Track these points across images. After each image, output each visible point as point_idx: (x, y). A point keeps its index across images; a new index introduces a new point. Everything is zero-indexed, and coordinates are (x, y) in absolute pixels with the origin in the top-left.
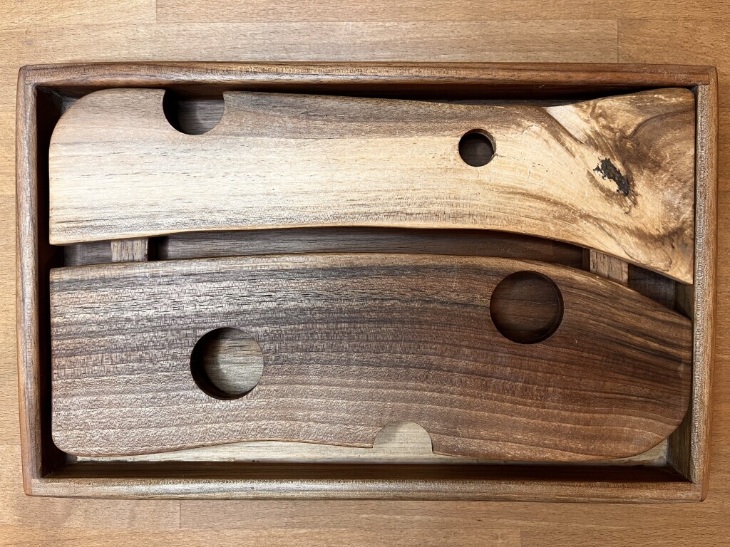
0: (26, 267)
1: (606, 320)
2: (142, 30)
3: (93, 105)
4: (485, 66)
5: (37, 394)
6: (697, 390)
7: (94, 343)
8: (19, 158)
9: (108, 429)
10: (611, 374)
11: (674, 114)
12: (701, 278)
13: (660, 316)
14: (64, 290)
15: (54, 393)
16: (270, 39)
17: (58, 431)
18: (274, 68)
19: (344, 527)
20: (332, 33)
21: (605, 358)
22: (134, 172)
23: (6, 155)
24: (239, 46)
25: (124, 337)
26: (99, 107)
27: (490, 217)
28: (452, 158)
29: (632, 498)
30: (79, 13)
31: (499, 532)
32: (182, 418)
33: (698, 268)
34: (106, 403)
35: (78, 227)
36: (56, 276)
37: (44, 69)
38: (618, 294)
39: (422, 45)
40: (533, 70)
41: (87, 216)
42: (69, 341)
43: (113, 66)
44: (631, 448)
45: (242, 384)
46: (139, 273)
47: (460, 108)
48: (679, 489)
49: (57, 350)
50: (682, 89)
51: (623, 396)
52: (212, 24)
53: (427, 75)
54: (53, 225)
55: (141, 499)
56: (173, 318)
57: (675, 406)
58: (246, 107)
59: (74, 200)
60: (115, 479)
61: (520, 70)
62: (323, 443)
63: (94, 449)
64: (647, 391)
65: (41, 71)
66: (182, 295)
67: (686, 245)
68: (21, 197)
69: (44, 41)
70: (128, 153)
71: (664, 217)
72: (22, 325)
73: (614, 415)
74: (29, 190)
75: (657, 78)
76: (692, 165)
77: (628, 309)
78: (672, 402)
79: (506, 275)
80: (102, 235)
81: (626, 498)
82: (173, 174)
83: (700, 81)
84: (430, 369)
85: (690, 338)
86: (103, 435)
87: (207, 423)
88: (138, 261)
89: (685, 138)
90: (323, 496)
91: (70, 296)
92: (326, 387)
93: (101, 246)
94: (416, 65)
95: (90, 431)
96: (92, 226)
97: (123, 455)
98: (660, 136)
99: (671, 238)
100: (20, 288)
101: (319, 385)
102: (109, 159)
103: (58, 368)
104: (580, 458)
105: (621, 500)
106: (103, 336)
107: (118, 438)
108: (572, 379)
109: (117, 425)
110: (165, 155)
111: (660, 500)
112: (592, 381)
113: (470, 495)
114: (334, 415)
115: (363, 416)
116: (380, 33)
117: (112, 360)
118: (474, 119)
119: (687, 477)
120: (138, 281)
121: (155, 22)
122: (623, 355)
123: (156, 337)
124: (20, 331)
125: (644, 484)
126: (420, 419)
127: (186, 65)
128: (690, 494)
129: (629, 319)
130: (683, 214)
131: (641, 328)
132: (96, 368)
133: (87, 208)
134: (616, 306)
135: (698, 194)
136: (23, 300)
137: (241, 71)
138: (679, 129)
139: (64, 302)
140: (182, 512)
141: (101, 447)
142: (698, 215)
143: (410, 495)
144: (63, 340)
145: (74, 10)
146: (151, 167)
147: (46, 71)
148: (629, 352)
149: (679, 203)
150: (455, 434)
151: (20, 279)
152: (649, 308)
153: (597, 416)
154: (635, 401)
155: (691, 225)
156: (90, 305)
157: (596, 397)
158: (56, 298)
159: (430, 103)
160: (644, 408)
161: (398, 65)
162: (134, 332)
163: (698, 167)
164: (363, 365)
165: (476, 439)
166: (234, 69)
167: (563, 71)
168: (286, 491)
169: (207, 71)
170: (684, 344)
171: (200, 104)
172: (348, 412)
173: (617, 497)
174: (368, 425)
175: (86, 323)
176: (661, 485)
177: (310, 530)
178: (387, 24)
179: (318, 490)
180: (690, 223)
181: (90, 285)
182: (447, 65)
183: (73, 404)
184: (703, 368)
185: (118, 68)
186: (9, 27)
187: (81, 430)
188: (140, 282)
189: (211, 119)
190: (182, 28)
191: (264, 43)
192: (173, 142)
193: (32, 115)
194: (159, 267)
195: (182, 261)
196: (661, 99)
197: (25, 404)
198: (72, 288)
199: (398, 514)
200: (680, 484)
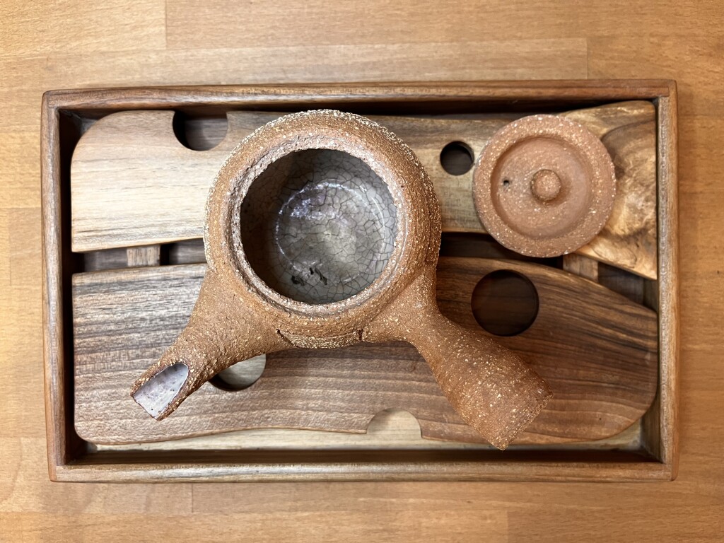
0: (51, 273)
1: (577, 314)
2: (153, 56)
3: (110, 126)
4: (463, 84)
5: (62, 387)
6: (664, 377)
7: (112, 341)
8: (44, 174)
9: (126, 419)
10: (584, 363)
11: (635, 125)
12: (664, 274)
13: (628, 309)
14: (86, 293)
15: (77, 387)
16: (269, 62)
17: (80, 421)
18: (272, 90)
19: (344, 510)
20: (325, 56)
21: (577, 349)
22: (148, 185)
23: (31, 171)
24: (241, 69)
25: (139, 335)
26: (115, 127)
27: (470, 221)
28: (434, 167)
29: (607, 477)
30: (95, 41)
31: (487, 513)
32: (192, 408)
33: (662, 264)
34: (123, 395)
35: (97, 236)
36: (77, 280)
37: (65, 94)
38: (589, 290)
39: (407, 65)
40: (506, 87)
41: (105, 225)
42: (90, 339)
43: (128, 91)
44: (604, 432)
45: (247, 377)
46: (153, 276)
47: (441, 122)
48: (650, 469)
49: (80, 347)
50: (643, 102)
51: (595, 383)
52: (217, 50)
53: (410, 93)
54: (74, 235)
55: (156, 483)
56: (184, 317)
57: (644, 392)
58: (248, 125)
59: (94, 212)
60: (133, 465)
61: (495, 87)
62: (321, 430)
63: (113, 437)
64: (617, 378)
65: (63, 96)
66: (191, 296)
67: (650, 244)
68: (46, 210)
69: (64, 67)
70: (141, 169)
71: (629, 219)
72: (48, 325)
73: (586, 401)
74: (53, 203)
75: (620, 92)
76: (654, 171)
77: (597, 303)
78: (640, 388)
79: (486, 274)
80: (120, 243)
81: (600, 477)
82: (182, 186)
83: (661, 94)
84: (417, 360)
85: (656, 329)
86: (121, 425)
87: (215, 413)
88: (152, 266)
89: (647, 147)
90: (322, 478)
91: (91, 298)
92: (324, 379)
93: (117, 253)
94: (401, 84)
95: (109, 421)
96: (109, 235)
97: (140, 443)
98: (623, 145)
99: (635, 238)
100: (45, 292)
101: (316, 376)
102: (125, 174)
103: (80, 364)
104: (557, 440)
105: (596, 479)
106: (120, 334)
107: (135, 427)
108: (547, 368)
109: (134, 415)
110: (174, 169)
111: (633, 480)
112: (566, 370)
113: (457, 475)
114: (331, 403)
115: (357, 405)
116: (369, 54)
117: (128, 356)
118: (453, 132)
119: (657, 458)
120: (151, 283)
121: (165, 48)
122: (594, 346)
123: (168, 335)
124: (45, 331)
125: (617, 464)
126: (409, 406)
127: (194, 88)
128: (662, 474)
129: (598, 312)
130: (646, 215)
131: (611, 321)
132: (114, 363)
133: (105, 218)
134: (587, 300)
135: (660, 197)
136: (49, 303)
137: (243, 93)
138: (641, 138)
139: (85, 303)
140: (194, 497)
141: (119, 435)
142: (660, 216)
143: (401, 476)
144: (84, 338)
145: (90, 38)
146: (162, 181)
147: (67, 96)
148: (599, 342)
149: (643, 205)
150: (442, 420)
151: (46, 284)
152: (617, 302)
153: (572, 402)
154: (606, 387)
155: (653, 226)
156: (108, 307)
157: (570, 385)
158: (77, 301)
159: (413, 119)
160: (614, 394)
161: (385, 85)
162: (148, 331)
163: (660, 172)
164: (357, 358)
165: (461, 424)
166: (237, 91)
167: (534, 87)
168: (288, 474)
169: (212, 94)
170: (650, 334)
171: (206, 123)
172: (343, 400)
173: (591, 477)
174: (362, 413)
175: (104, 323)
176: (633, 465)
177: (312, 513)
178: (376, 46)
179: (317, 473)
180: (652, 223)
181: (108, 288)
182: (428, 84)
183: (93, 396)
184: (669, 357)
185: (133, 92)
186: (31, 55)
187: (101, 420)
188: (153, 285)
189: (216, 136)
190: (189, 54)
191: (264, 66)
192: (182, 158)
193: (55, 135)
194: (170, 271)
195: (191, 266)
196: (624, 112)
197: (51, 396)
198: (92, 291)
199: (393, 498)
200: (651, 465)
